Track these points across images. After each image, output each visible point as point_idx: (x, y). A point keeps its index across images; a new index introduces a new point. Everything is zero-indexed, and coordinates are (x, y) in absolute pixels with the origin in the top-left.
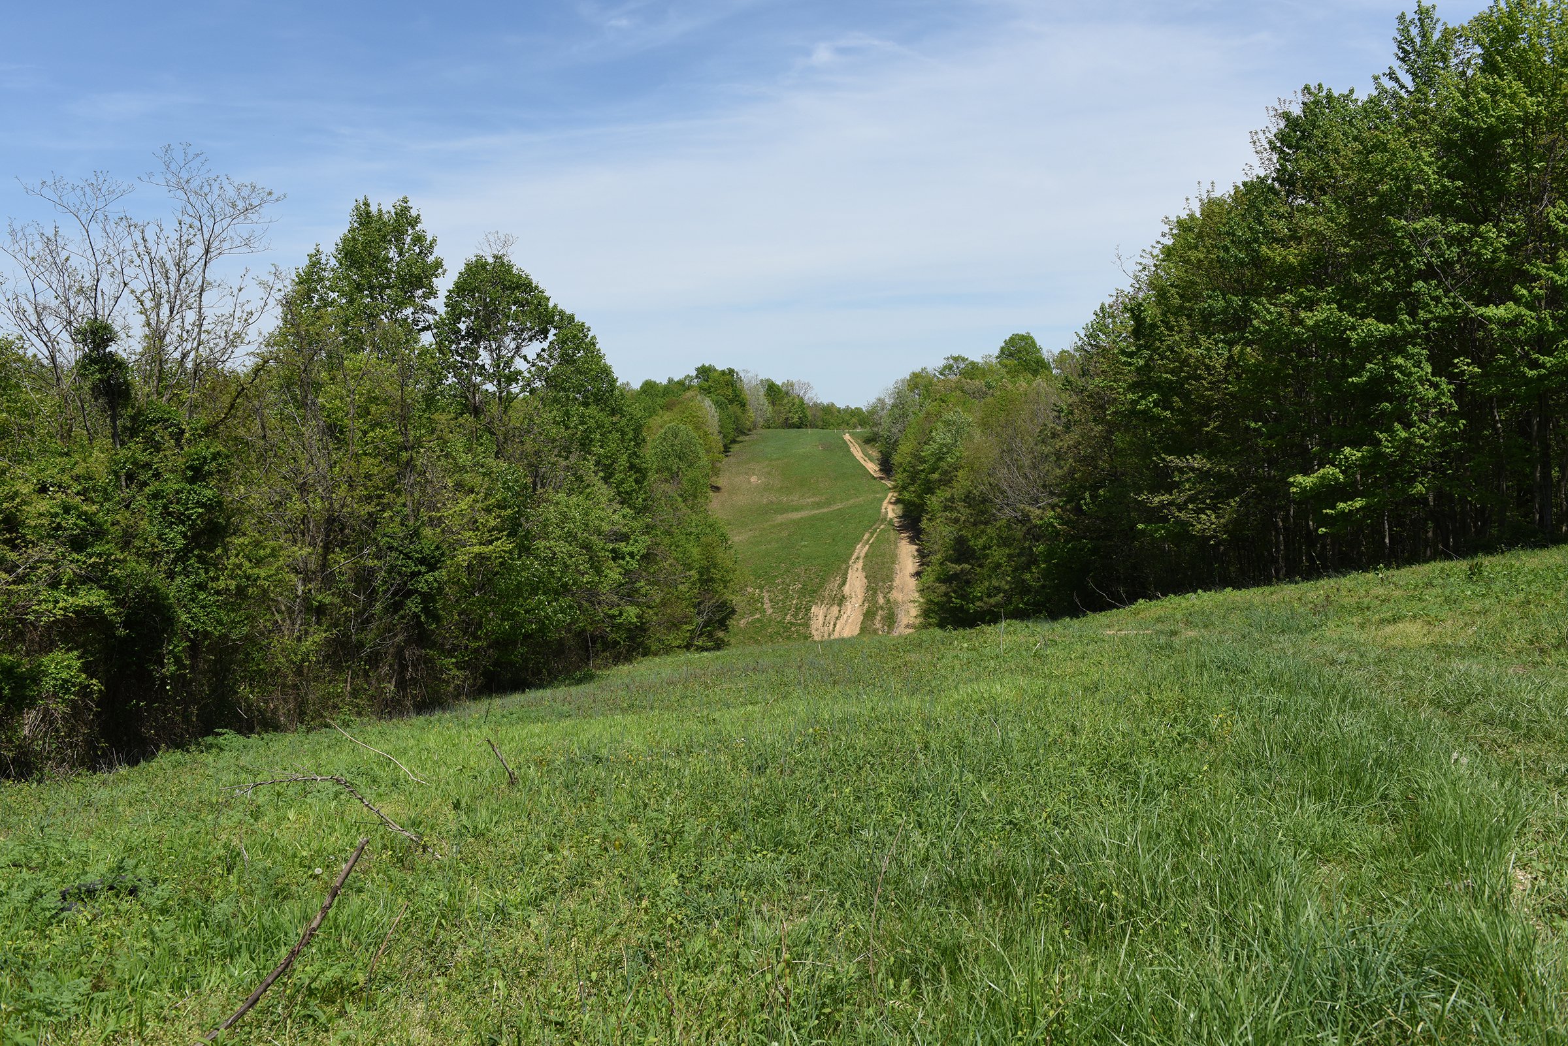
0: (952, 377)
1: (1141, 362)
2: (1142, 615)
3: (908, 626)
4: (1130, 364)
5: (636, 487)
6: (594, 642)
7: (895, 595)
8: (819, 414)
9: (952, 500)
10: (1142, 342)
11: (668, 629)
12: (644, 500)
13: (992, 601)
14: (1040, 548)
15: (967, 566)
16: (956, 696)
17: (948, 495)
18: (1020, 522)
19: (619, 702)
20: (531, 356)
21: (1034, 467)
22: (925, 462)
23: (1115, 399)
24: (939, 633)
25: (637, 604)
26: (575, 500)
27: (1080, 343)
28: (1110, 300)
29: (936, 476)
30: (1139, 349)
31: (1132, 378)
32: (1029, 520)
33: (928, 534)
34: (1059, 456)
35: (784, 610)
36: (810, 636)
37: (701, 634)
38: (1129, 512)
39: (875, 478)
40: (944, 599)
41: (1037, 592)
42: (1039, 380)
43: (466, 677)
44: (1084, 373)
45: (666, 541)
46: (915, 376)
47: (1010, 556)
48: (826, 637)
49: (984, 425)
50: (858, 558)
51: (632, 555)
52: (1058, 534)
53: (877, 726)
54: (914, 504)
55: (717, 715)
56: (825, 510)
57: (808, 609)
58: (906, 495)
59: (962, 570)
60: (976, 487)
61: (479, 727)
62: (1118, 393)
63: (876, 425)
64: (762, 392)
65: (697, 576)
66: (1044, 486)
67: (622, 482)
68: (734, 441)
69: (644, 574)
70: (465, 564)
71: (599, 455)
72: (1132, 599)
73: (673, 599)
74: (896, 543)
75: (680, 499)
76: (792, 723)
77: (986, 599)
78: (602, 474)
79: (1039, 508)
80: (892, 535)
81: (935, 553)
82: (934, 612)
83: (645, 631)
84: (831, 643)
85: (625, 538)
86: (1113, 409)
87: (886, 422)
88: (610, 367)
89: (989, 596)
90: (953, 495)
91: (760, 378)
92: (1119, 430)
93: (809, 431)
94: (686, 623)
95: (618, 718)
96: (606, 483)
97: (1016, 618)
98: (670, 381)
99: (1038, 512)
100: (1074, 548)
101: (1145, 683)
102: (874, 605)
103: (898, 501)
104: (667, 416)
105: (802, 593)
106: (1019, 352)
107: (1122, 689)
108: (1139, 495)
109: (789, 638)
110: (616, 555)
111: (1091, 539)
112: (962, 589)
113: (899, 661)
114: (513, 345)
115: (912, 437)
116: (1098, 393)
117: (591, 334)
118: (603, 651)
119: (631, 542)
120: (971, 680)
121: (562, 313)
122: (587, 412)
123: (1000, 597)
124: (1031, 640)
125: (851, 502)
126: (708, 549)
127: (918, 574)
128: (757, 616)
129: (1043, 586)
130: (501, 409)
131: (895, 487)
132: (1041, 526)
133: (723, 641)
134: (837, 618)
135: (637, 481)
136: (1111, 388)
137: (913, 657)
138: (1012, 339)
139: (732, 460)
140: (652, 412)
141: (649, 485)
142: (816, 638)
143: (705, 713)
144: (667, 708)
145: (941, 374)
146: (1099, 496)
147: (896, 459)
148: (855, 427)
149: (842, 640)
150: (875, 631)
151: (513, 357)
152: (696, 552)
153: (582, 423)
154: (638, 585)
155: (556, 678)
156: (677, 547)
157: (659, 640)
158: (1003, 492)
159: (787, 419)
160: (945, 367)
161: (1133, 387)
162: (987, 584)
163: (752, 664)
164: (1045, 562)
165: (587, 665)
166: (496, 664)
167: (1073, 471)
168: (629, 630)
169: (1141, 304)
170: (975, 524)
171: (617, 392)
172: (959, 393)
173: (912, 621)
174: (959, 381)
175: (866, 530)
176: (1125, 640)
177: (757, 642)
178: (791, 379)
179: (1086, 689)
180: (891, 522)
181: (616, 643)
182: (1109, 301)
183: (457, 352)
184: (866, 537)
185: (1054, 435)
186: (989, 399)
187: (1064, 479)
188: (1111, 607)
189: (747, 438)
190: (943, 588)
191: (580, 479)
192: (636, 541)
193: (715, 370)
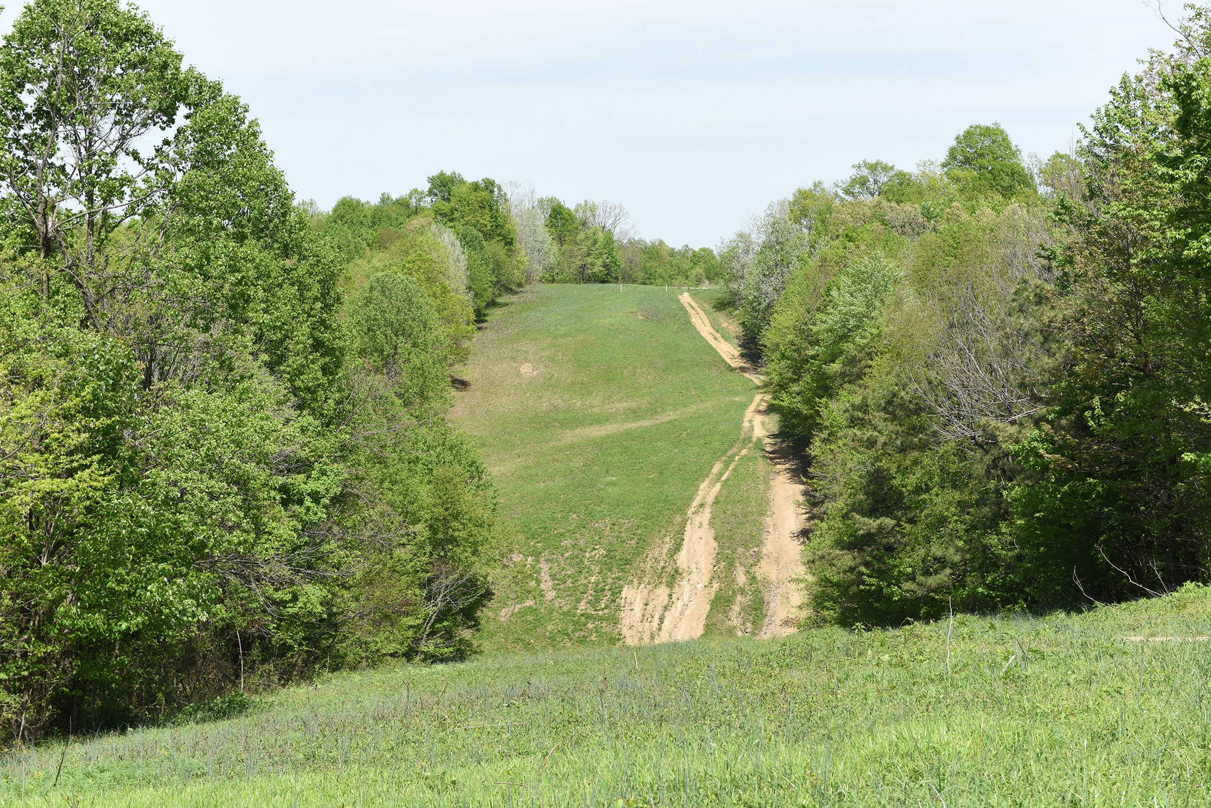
0: (866, 198)
1: (1193, 176)
2: (1191, 609)
3: (786, 623)
4: (1172, 179)
5: (324, 380)
6: (247, 646)
7: (765, 569)
8: (639, 258)
9: (864, 407)
10: (1193, 141)
11: (376, 624)
12: (339, 403)
13: (932, 581)
14: (1014, 492)
15: (889, 522)
16: (870, 745)
17: (858, 400)
18: (980, 446)
19: (289, 751)
20: (147, 153)
21: (1006, 353)
22: (817, 343)
23: (1145, 238)
24: (840, 635)
25: (322, 581)
26: (218, 402)
27: (1086, 142)
28: (1140, 69)
29: (836, 367)
30: (1187, 154)
31: (1177, 203)
32: (996, 444)
33: (822, 466)
34: (1048, 335)
35: (576, 594)
36: (620, 638)
37: (432, 634)
38: (1168, 432)
39: (732, 369)
40: (851, 576)
41: (1008, 566)
42: (1014, 204)
43: (24, 707)
44: (1093, 194)
45: (375, 472)
46: (803, 196)
47: (963, 506)
48: (647, 639)
49: (921, 281)
50: (702, 505)
51: (316, 497)
52: (1045, 468)
53: (734, 797)
54: (797, 414)
55: (459, 775)
56: (647, 423)
57: (616, 592)
58: (786, 401)
59: (880, 528)
60: (904, 386)
61: (44, 795)
62: (1152, 228)
63: (734, 278)
64: (542, 219)
65: (427, 534)
66: (1022, 386)
67: (299, 372)
68: (493, 304)
69: (336, 529)
70: (25, 511)
71: (261, 326)
72: (1174, 581)
73: (386, 573)
74: (766, 481)
75: (399, 402)
76: (589, 789)
77: (920, 578)
78: (265, 357)
79: (1013, 423)
80: (762, 466)
81: (834, 497)
82: (831, 598)
83: (335, 627)
84: (656, 650)
85: (303, 466)
86: (1141, 255)
87: (752, 275)
88: (281, 174)
89: (927, 573)
90: (865, 398)
91: (538, 196)
92: (1151, 291)
93: (621, 287)
94: (407, 614)
95: (288, 778)
96: (272, 371)
97: (972, 611)
98: (385, 199)
99: (1012, 430)
100: (1072, 493)
101: (1198, 728)
102: (729, 586)
103: (771, 409)
104: (379, 259)
105: (609, 561)
106: (982, 155)
107: (1157, 739)
108: (1185, 401)
109: (582, 641)
110: (289, 497)
111: (1103, 478)
112: (880, 559)
113: (771, 684)
114: (115, 135)
115: (795, 300)
116: (1116, 228)
117: (249, 117)
118: (264, 661)
119: (314, 474)
120: (896, 719)
121: (200, 82)
122: (242, 251)
123: (944, 576)
124: (1000, 649)
125: (692, 409)
126: (443, 486)
127: (805, 533)
128: (529, 603)
129: (1020, 558)
130: (93, 242)
131: (766, 385)
132: (1016, 455)
133: (470, 645)
134: (666, 608)
135: (325, 370)
136: (1139, 220)
137: (796, 676)
138: (969, 134)
139: (489, 335)
140: (352, 253)
141: (346, 377)
142: (629, 642)
143: (439, 770)
144: (374, 761)
145: (847, 192)
146: (1118, 403)
147: (769, 337)
148: (699, 281)
149: (675, 646)
150: (731, 632)
151: (114, 154)
152: (425, 493)
153: (234, 269)
154: (325, 548)
155: (180, 709)
156: (393, 483)
157: (361, 643)
158: (951, 395)
159: (584, 267)
160: (854, 181)
161: (1177, 218)
162: (922, 552)
163: (520, 687)
164: (1023, 515)
165: (235, 685)
166: (74, 684)
167: (1071, 362)
168: (309, 626)
169: (1190, 77)
170: (902, 450)
171: (292, 218)
172: (877, 225)
173: (794, 613)
174: (879, 204)
175: (715, 457)
176: (1162, 653)
177: (528, 647)
178: (591, 199)
179: (1095, 737)
180: (759, 446)
181: (285, 648)
182: (1135, 70)
183: (16, 141)
184: (717, 468)
185: (1040, 300)
186: (929, 236)
187: (1056, 374)
188: (1136, 594)
189: (514, 299)
190: (848, 559)
191: (226, 365)
192: (323, 473)
193: (462, 182)
